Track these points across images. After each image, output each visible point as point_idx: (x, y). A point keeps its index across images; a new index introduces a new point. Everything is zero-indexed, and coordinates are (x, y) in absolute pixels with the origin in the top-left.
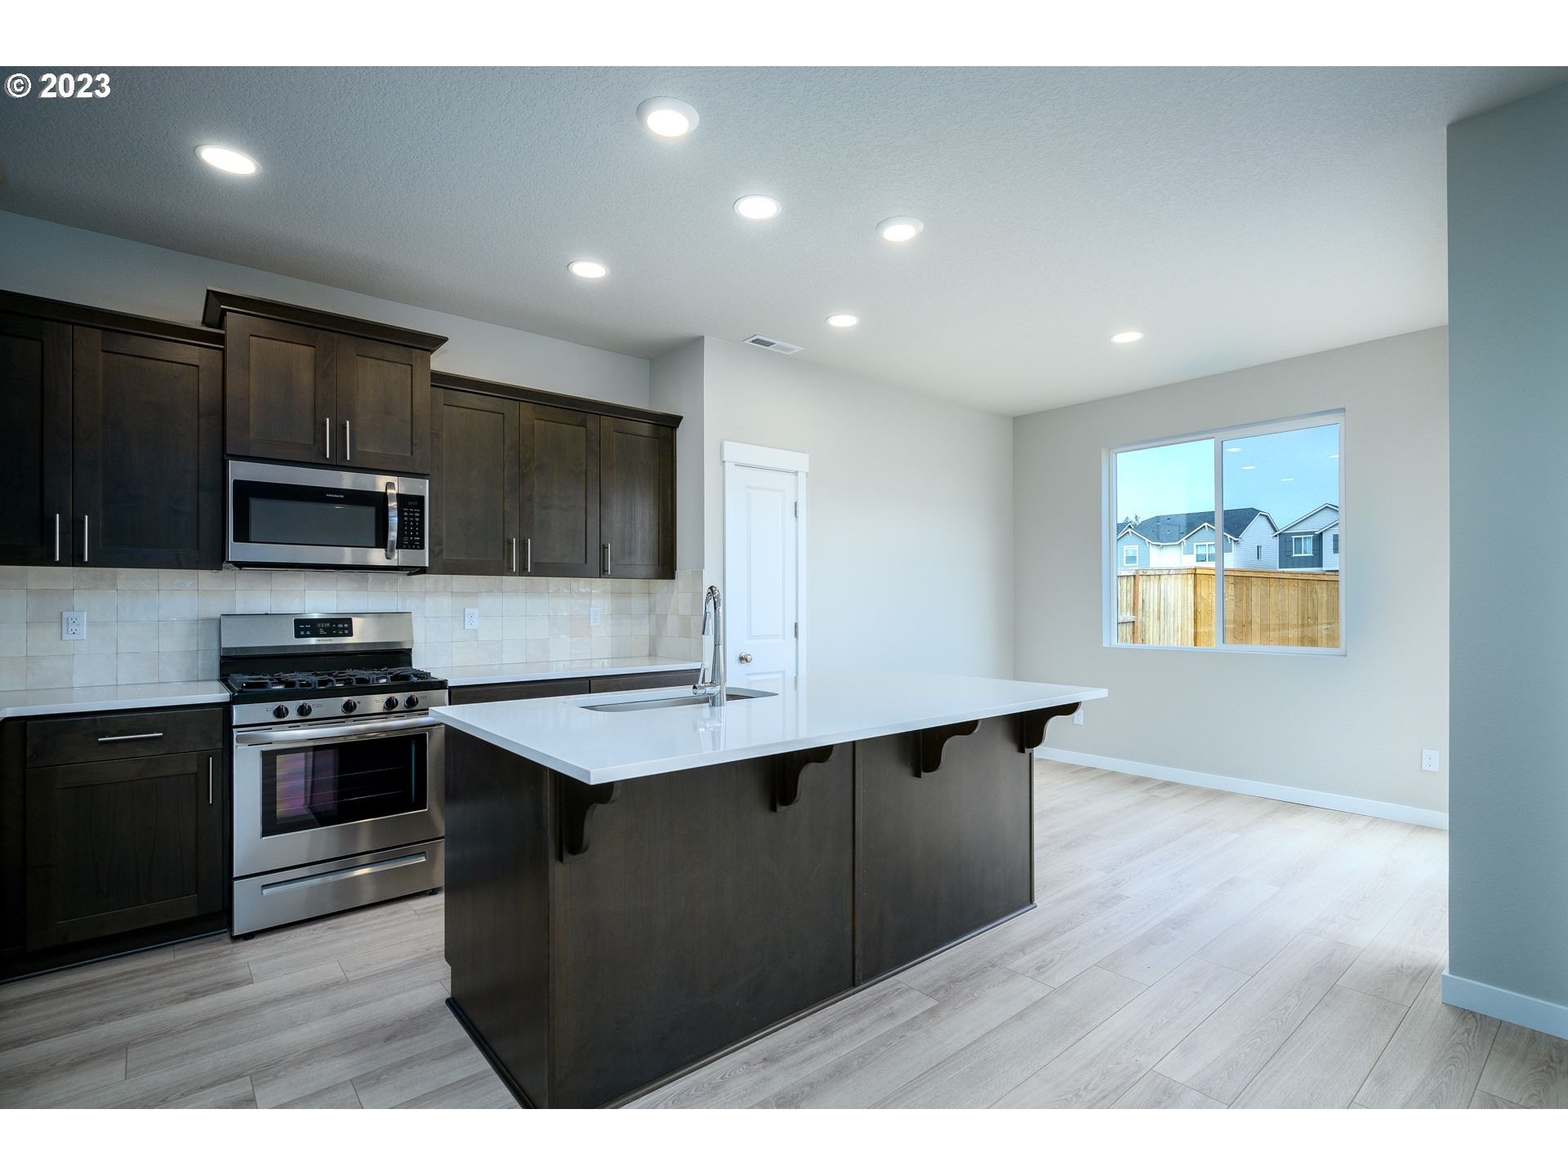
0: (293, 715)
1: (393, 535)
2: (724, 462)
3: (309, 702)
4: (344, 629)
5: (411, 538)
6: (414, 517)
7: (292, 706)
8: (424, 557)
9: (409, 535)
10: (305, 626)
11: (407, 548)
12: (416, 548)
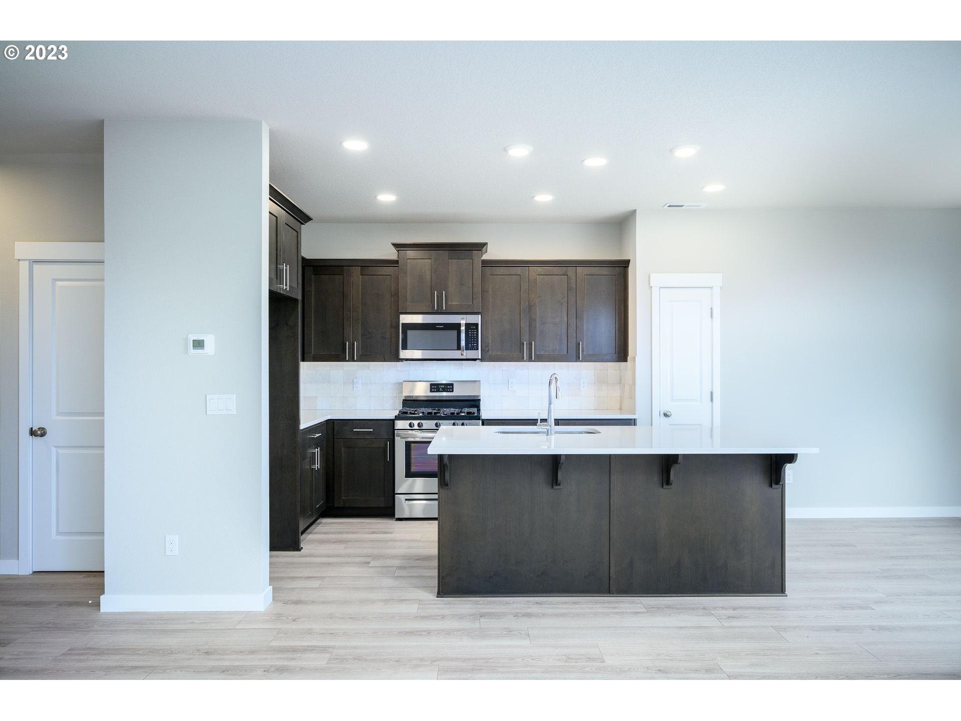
0: (416, 427)
1: (463, 343)
2: (651, 287)
3: (422, 421)
4: (450, 388)
5: (471, 344)
6: (474, 334)
7: (416, 422)
8: (478, 354)
9: (471, 343)
10: (435, 387)
11: (470, 350)
12: (475, 350)
